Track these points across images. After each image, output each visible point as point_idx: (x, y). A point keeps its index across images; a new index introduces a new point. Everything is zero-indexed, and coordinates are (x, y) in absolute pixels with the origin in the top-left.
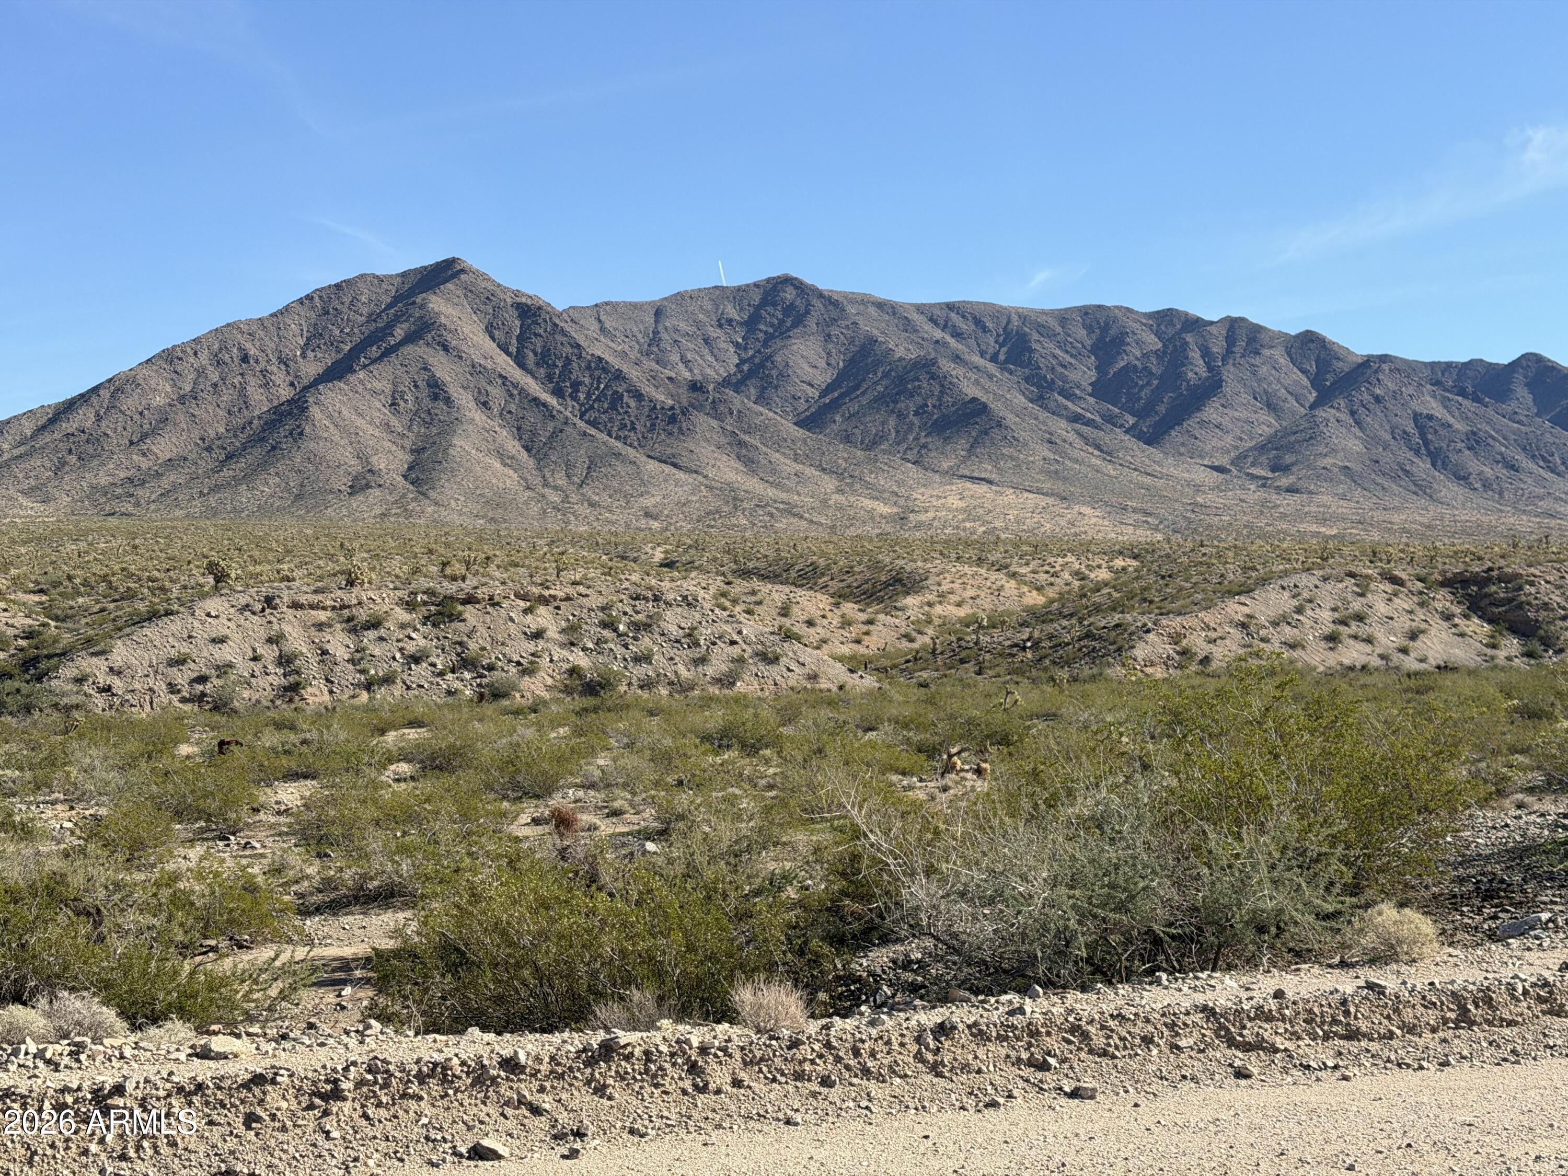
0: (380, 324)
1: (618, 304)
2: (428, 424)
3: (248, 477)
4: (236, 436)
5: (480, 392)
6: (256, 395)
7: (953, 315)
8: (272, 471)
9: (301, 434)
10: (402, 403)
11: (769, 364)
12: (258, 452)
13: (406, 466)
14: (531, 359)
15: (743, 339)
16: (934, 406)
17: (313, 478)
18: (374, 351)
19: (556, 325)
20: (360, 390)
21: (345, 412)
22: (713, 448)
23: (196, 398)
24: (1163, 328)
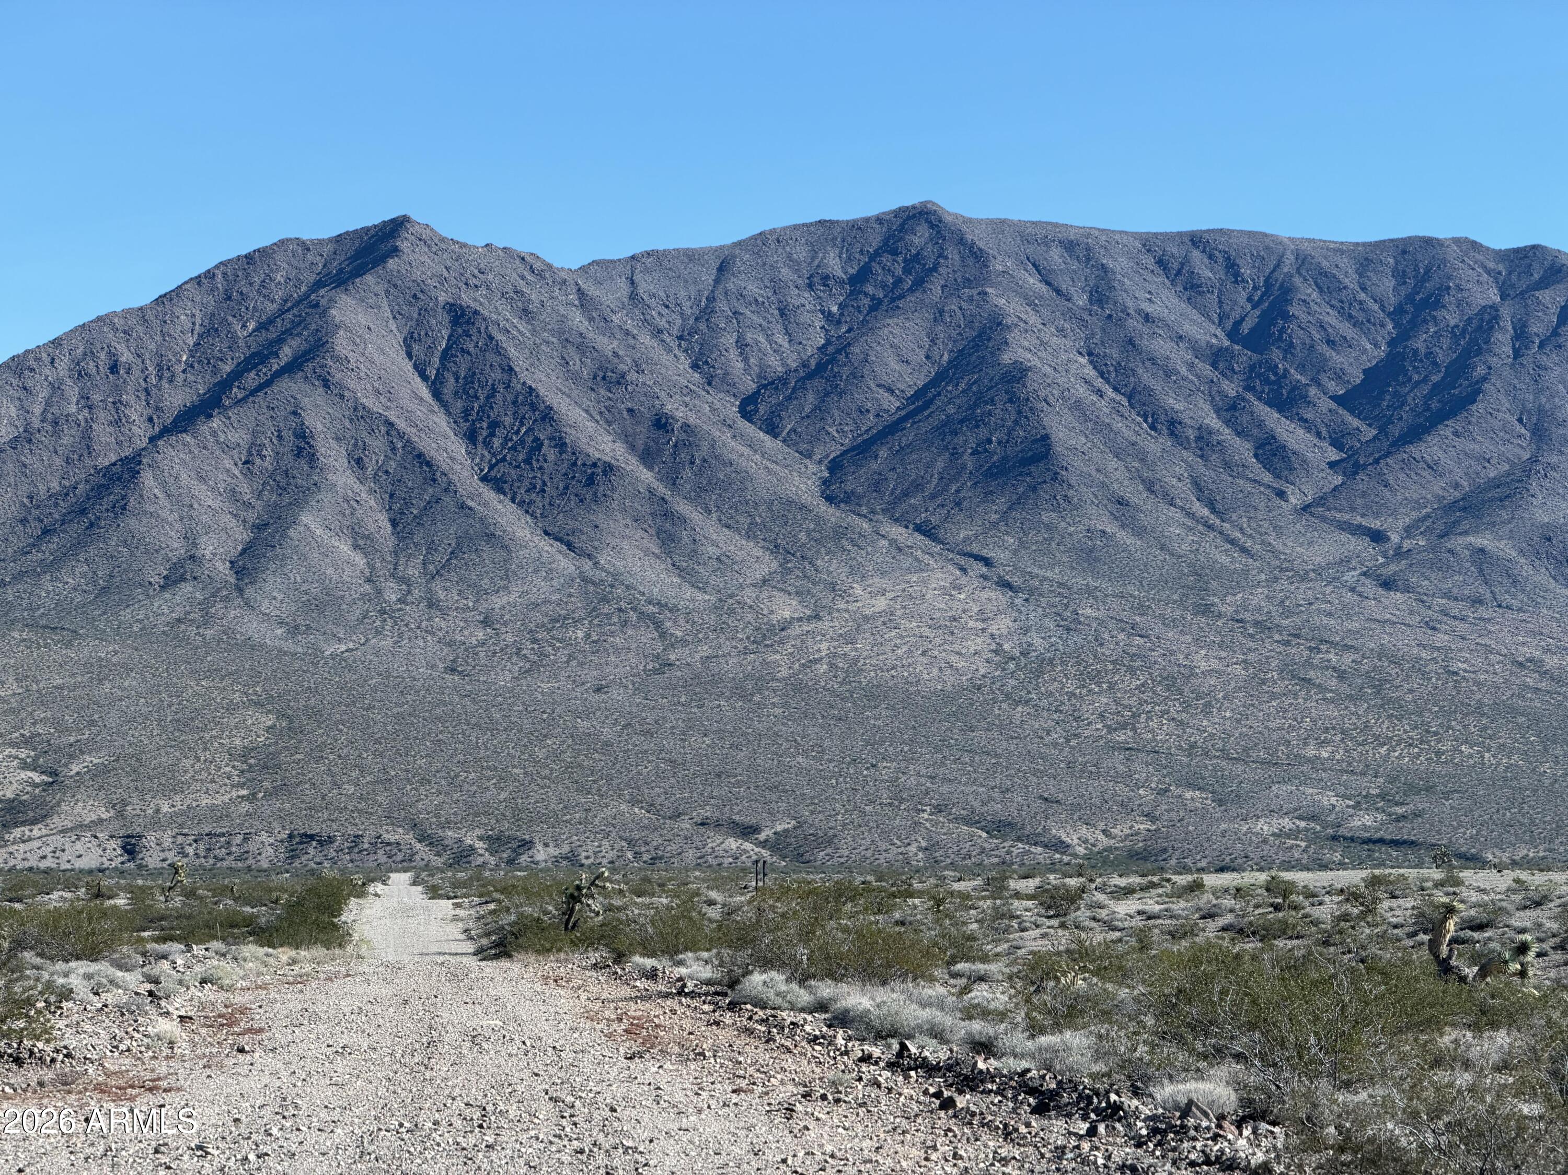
0: (272, 335)
1: (666, 253)
2: (282, 490)
3: (53, 566)
4: (56, 505)
5: (355, 445)
6: (103, 434)
7: (1196, 254)
8: (81, 557)
9: (124, 508)
10: (258, 461)
11: (842, 357)
12: (75, 529)
13: (239, 548)
14: (451, 383)
15: (841, 306)
16: (999, 443)
17: (124, 566)
18: (251, 379)
19: (491, 338)
20: (210, 445)
21: (184, 476)
22: (628, 521)
23: (30, 442)
24: (1514, 277)
